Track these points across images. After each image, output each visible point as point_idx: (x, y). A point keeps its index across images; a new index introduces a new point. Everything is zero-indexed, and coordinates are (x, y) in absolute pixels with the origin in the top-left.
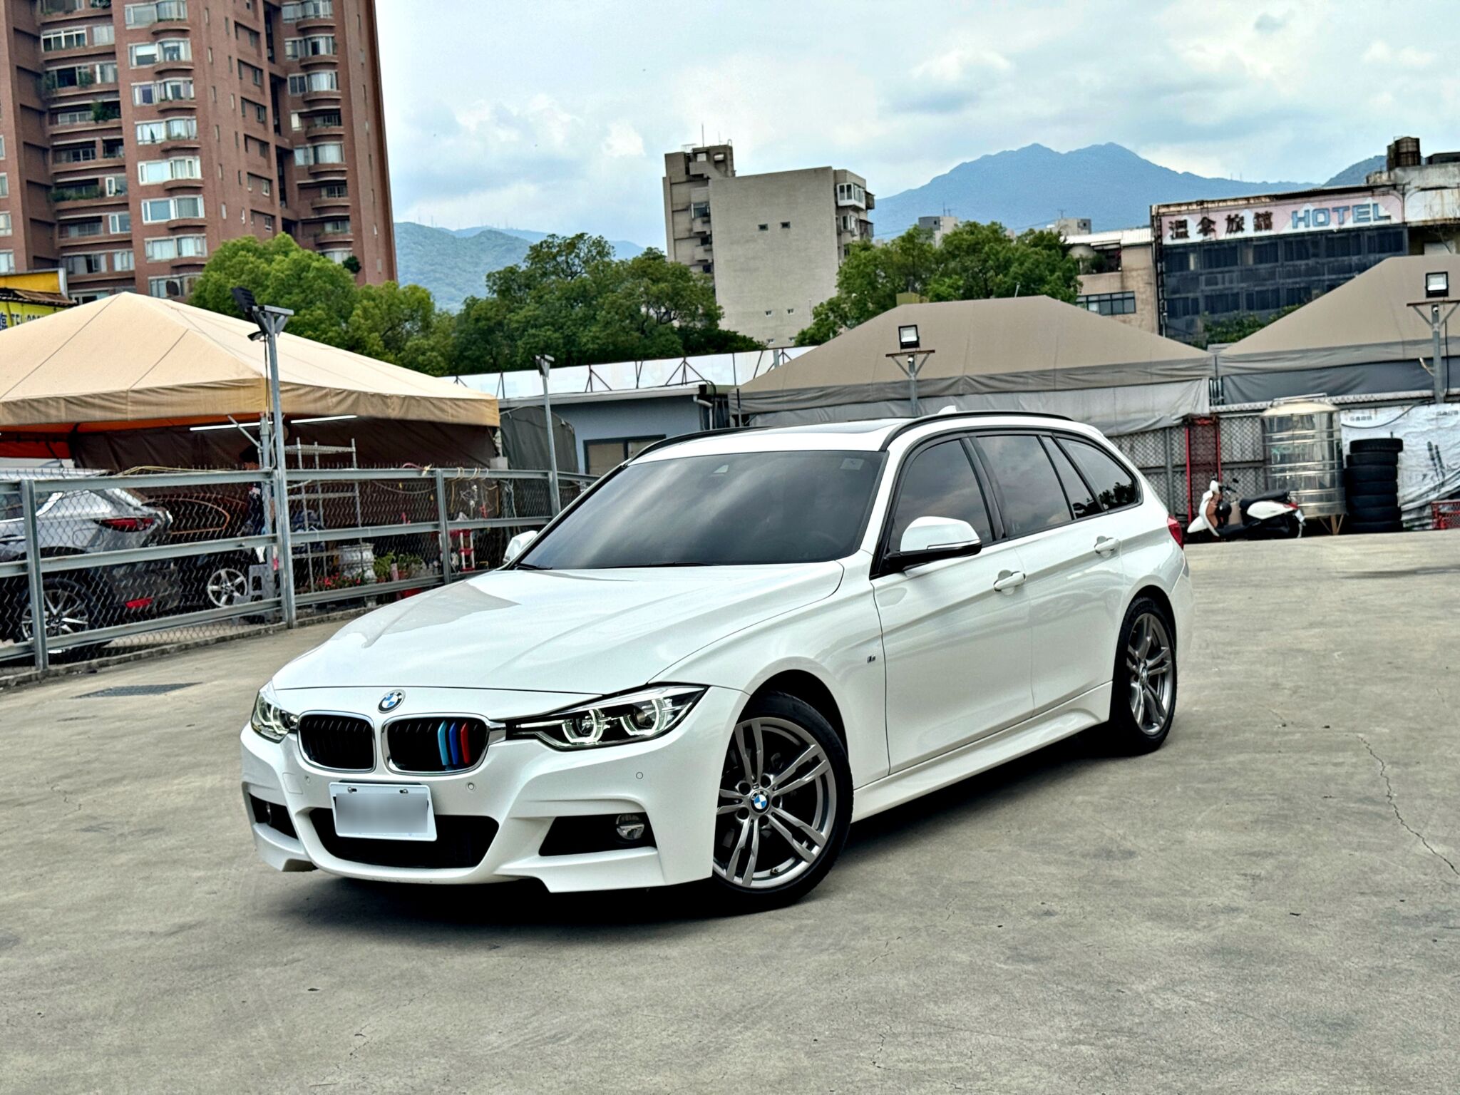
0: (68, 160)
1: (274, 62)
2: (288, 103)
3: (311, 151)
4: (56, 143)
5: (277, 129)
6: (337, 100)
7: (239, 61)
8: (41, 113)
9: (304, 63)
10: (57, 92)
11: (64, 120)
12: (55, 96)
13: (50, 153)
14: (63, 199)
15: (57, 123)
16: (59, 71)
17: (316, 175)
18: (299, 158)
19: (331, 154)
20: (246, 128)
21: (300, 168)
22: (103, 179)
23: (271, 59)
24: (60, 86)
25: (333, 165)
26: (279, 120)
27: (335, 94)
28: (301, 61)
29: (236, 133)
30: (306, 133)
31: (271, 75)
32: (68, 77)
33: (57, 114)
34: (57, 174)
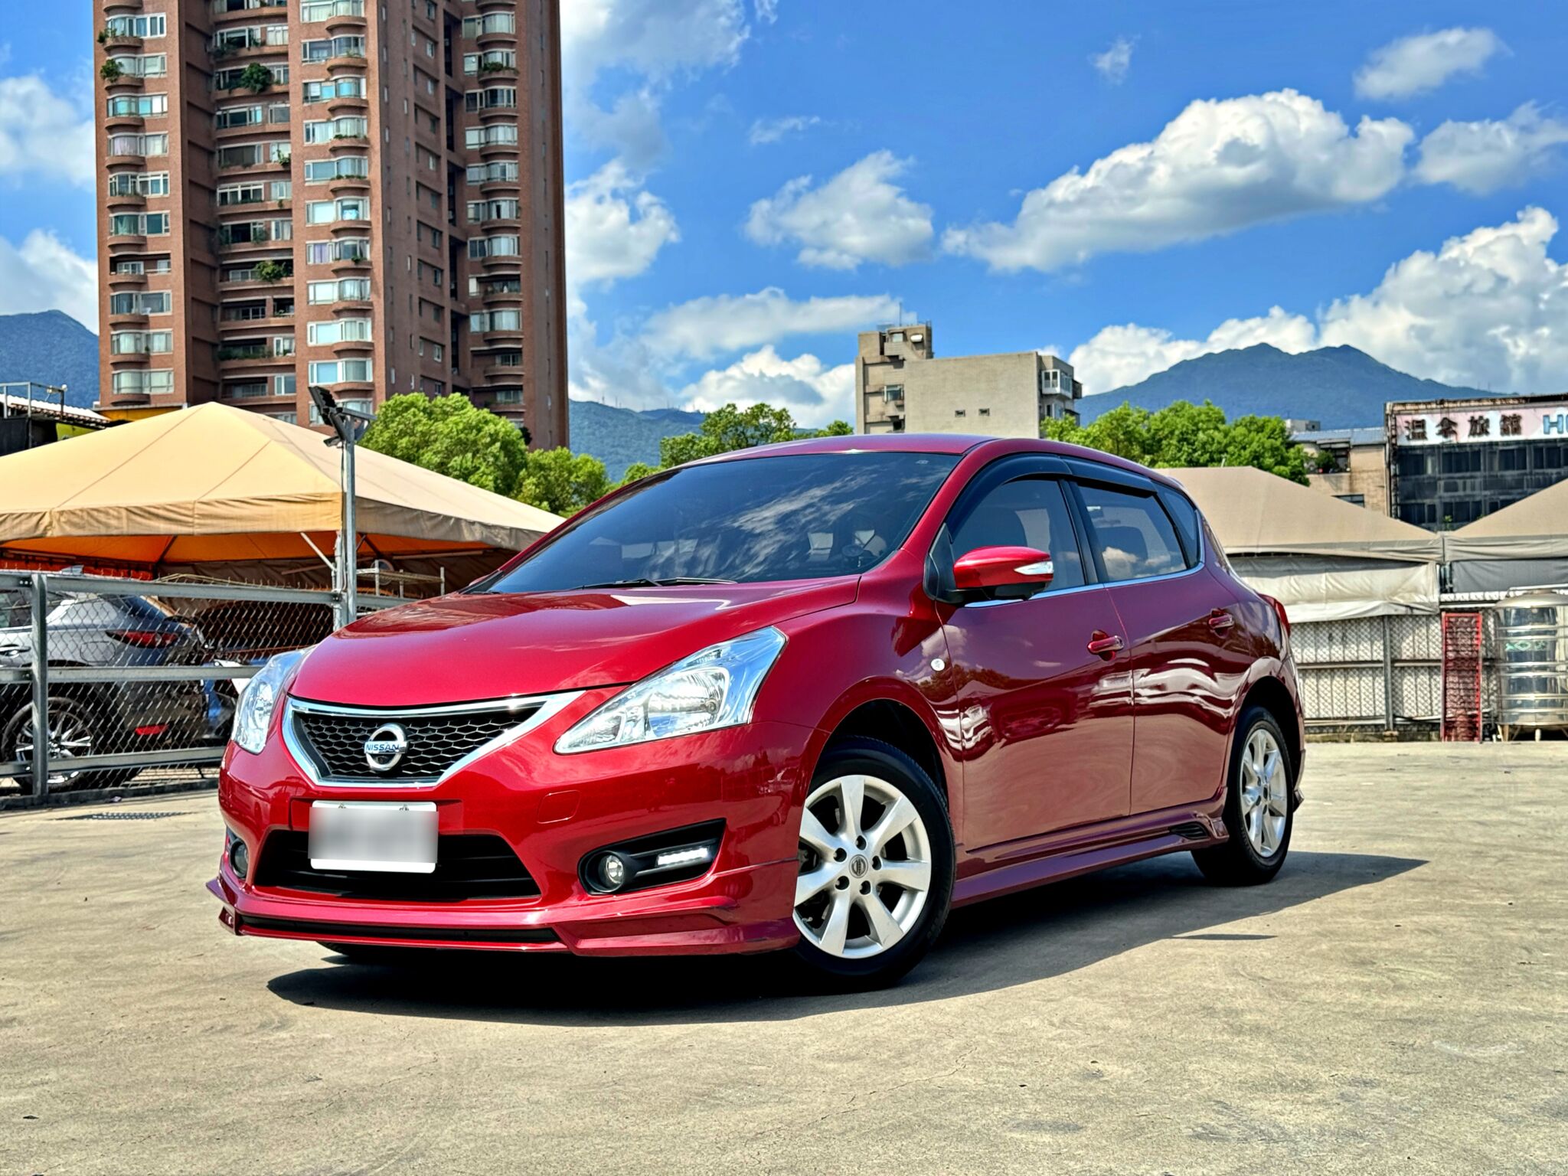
0: (237, 318)
1: (455, 225)
2: (467, 267)
3: (487, 317)
4: (225, 300)
5: (454, 293)
6: (517, 266)
7: (419, 222)
8: (213, 269)
9: (486, 227)
10: (230, 248)
11: (235, 277)
12: (226, 252)
13: (219, 310)
14: (229, 358)
15: (228, 280)
16: (233, 226)
17: (491, 342)
18: (475, 324)
19: (507, 320)
20: (422, 291)
21: (475, 335)
22: (272, 339)
23: (452, 222)
24: (233, 242)
25: (510, 332)
26: (456, 285)
27: (517, 259)
28: (482, 224)
29: (411, 296)
30: (483, 299)
31: (451, 238)
32: (242, 233)
33: (228, 270)
34: (223, 331)
